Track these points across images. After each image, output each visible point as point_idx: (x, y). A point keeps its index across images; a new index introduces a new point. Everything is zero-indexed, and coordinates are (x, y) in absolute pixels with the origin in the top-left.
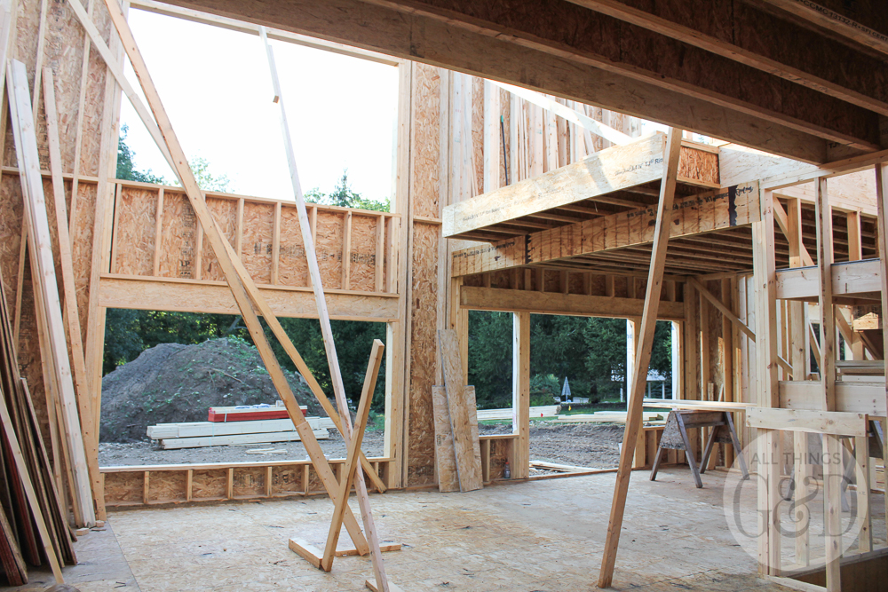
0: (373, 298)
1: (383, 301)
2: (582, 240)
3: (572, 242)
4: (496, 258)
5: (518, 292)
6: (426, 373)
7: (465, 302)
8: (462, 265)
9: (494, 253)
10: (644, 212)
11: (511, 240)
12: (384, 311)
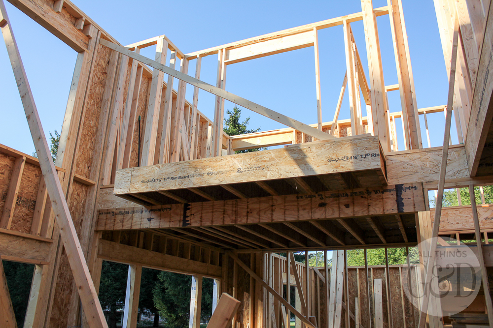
0: (29, 241)
1: (38, 244)
2: (248, 212)
3: (236, 213)
4: (149, 219)
5: (135, 249)
6: (61, 314)
7: (101, 253)
8: (109, 222)
9: (146, 214)
10: (314, 196)
11: (168, 206)
12: (37, 254)
